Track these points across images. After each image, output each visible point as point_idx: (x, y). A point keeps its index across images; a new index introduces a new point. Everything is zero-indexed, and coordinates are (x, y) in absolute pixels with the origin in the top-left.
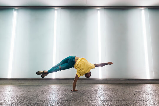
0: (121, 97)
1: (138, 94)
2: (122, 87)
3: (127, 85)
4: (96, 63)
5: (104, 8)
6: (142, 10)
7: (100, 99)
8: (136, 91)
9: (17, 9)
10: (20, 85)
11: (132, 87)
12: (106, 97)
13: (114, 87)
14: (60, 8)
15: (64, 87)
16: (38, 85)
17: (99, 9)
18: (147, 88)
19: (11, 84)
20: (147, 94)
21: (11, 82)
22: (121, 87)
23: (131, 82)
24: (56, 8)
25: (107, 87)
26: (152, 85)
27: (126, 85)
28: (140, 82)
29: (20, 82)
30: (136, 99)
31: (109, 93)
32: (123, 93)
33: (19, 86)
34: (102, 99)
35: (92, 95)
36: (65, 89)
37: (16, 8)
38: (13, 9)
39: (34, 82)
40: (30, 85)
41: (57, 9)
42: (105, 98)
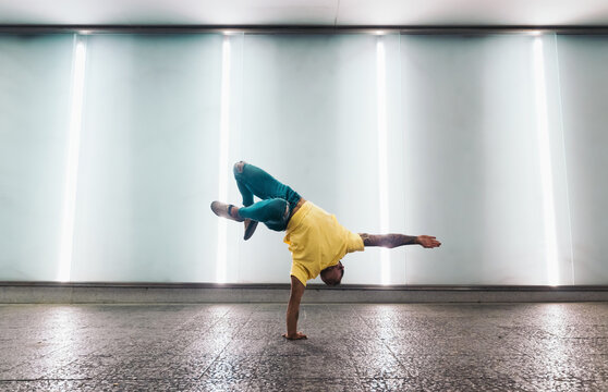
0: (455, 344)
1: (512, 335)
2: (463, 315)
3: (480, 306)
4: (370, 233)
5: (398, 31)
6: (533, 37)
7: (388, 351)
8: (504, 328)
9: (89, 36)
10: (104, 307)
11: (497, 313)
12: (409, 345)
13: (432, 314)
14: (243, 32)
15: (263, 314)
16: (168, 307)
17: (380, 36)
18: (544, 319)
19: (72, 303)
20: (542, 335)
21: (69, 296)
22: (457, 314)
23: (493, 296)
24: (227, 32)
25: (408, 314)
26: (563, 305)
27: (474, 308)
28: (524, 295)
29: (100, 296)
30: (502, 350)
31: (416, 334)
32: (464, 332)
33: (105, 309)
34: (396, 352)
35: (362, 339)
36: (269, 322)
37: (85, 32)
38: (73, 33)
39: (151, 297)
40: (138, 307)
41: (231, 37)
42: (405, 347)
